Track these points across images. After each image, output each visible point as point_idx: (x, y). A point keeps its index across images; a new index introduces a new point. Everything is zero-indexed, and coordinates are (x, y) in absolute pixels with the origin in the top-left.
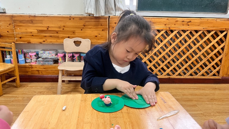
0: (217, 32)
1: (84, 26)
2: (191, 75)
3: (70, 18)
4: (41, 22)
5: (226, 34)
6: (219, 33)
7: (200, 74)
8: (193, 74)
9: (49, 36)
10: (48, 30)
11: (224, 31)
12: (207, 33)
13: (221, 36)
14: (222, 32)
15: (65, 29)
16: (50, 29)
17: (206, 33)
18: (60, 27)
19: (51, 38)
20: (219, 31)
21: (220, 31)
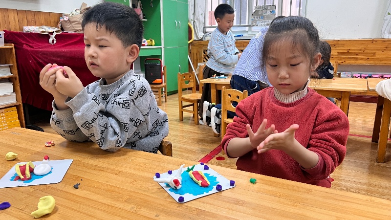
1: (386, 48)
3: (372, 41)
4: (343, 45)
9: (348, 58)
10: (348, 53)
15: (366, 51)
16: (350, 52)
18: (361, 50)
19: (350, 59)
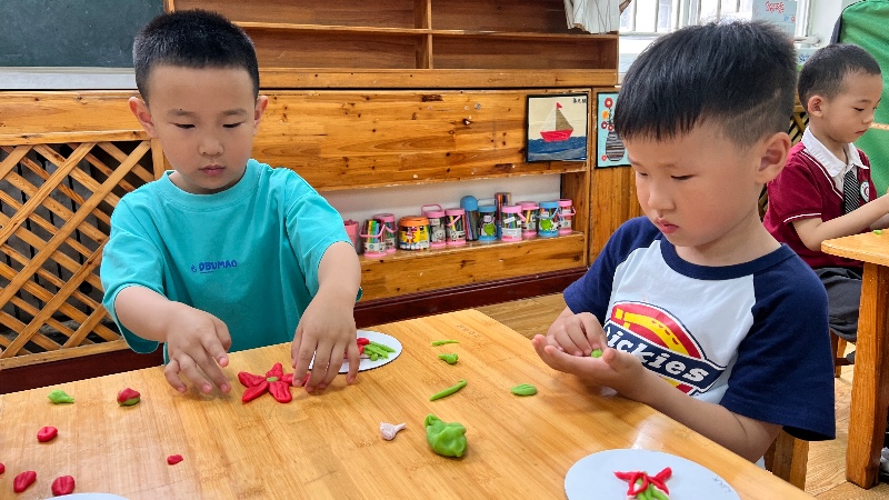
0: (102, 146)
2: (32, 347)
5: (149, 153)
6: (117, 154)
7: (77, 339)
8: (42, 341)
11: (136, 144)
12: (56, 156)
13: (129, 162)
14: (127, 147)
17: (49, 157)
20: (113, 143)
21: (117, 144)
